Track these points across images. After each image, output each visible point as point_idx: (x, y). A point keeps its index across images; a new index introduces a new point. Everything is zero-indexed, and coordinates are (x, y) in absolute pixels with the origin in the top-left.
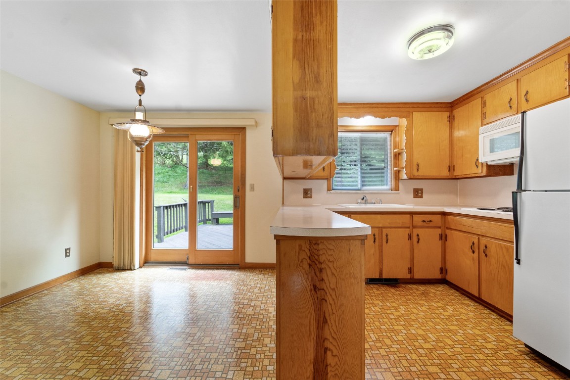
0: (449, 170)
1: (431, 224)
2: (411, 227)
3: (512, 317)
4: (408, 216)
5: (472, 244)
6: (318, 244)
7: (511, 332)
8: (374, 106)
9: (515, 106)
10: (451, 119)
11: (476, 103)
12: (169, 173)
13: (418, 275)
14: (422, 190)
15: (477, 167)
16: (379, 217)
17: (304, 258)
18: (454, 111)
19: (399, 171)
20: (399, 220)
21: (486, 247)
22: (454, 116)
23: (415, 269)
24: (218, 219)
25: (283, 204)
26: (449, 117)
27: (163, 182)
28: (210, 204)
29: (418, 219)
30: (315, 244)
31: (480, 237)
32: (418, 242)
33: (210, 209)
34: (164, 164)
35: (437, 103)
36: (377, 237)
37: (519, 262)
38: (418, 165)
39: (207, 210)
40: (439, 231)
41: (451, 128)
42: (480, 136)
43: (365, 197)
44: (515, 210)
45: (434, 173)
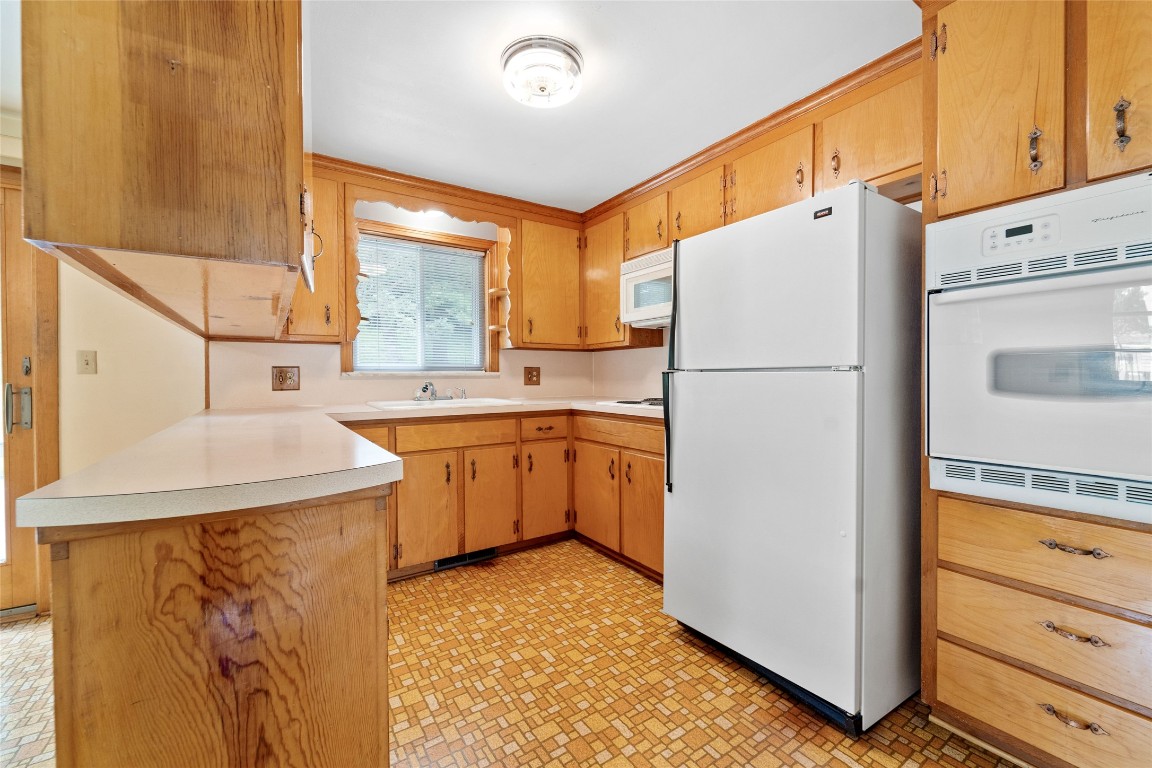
0: (580, 335)
1: (551, 434)
2: (518, 442)
3: (662, 576)
4: (513, 421)
5: (610, 463)
6: (236, 532)
7: (659, 602)
8: (448, 190)
9: (665, 234)
10: (582, 244)
11: (616, 221)
13: (529, 534)
14: (538, 370)
15: (618, 330)
16: (457, 426)
17: (181, 586)
18: (587, 231)
19: (498, 333)
20: (495, 430)
21: (629, 466)
22: (586, 239)
23: (526, 522)
25: (207, 406)
26: (579, 240)
29: (529, 425)
30: (222, 534)
31: (623, 451)
32: (530, 469)
35: (562, 211)
36: (453, 469)
37: (670, 490)
38: (531, 322)
40: (563, 446)
41: (582, 260)
42: (622, 278)
43: (431, 384)
44: (665, 402)
45: (557, 339)
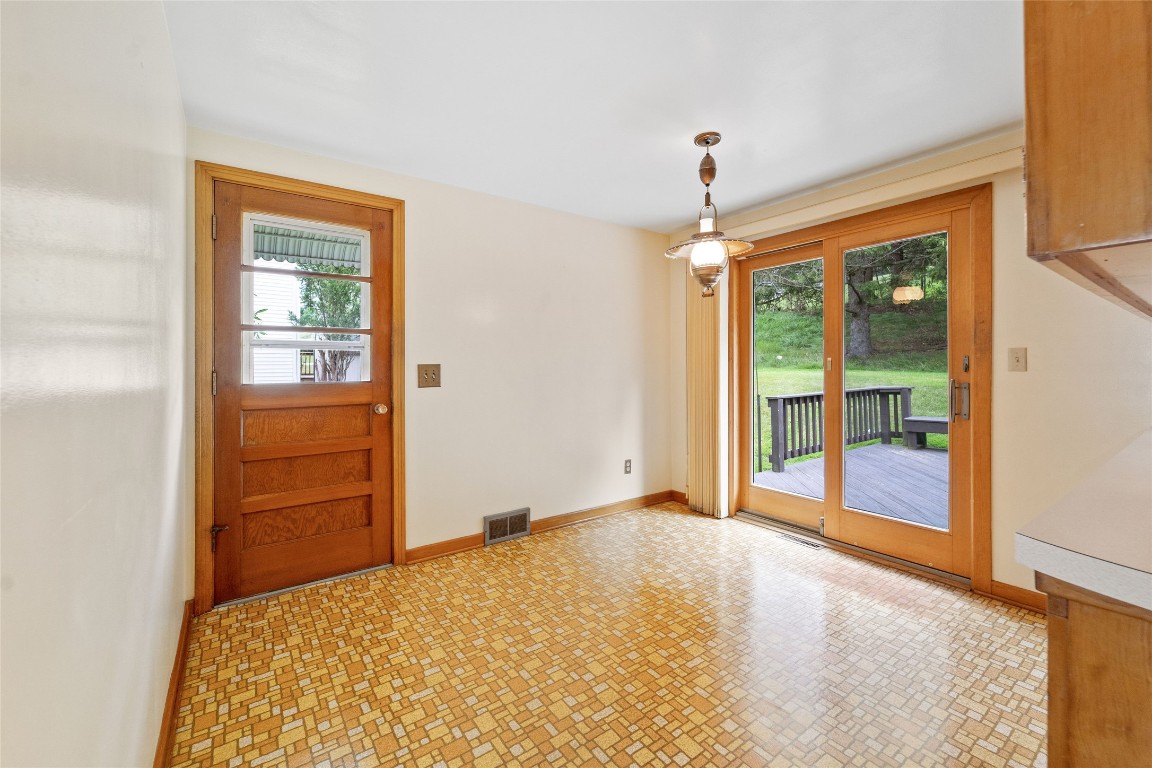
12: (812, 328)
24: (924, 434)
27: (799, 346)
28: (899, 397)
33: (899, 408)
34: (804, 309)
39: (892, 409)
